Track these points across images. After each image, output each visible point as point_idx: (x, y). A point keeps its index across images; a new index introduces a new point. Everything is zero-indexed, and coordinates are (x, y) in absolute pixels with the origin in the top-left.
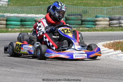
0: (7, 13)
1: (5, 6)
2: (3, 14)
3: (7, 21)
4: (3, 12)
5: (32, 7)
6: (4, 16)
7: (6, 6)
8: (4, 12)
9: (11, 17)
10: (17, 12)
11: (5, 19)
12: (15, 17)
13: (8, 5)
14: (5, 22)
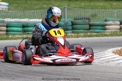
0: (7, 18)
1: (5, 11)
2: (3, 19)
3: (7, 27)
4: (2, 17)
5: (35, 11)
6: (4, 22)
7: (7, 10)
8: (4, 18)
9: (12, 22)
10: (19, 17)
11: (5, 25)
12: (16, 22)
13: (9, 9)
14: (5, 28)
